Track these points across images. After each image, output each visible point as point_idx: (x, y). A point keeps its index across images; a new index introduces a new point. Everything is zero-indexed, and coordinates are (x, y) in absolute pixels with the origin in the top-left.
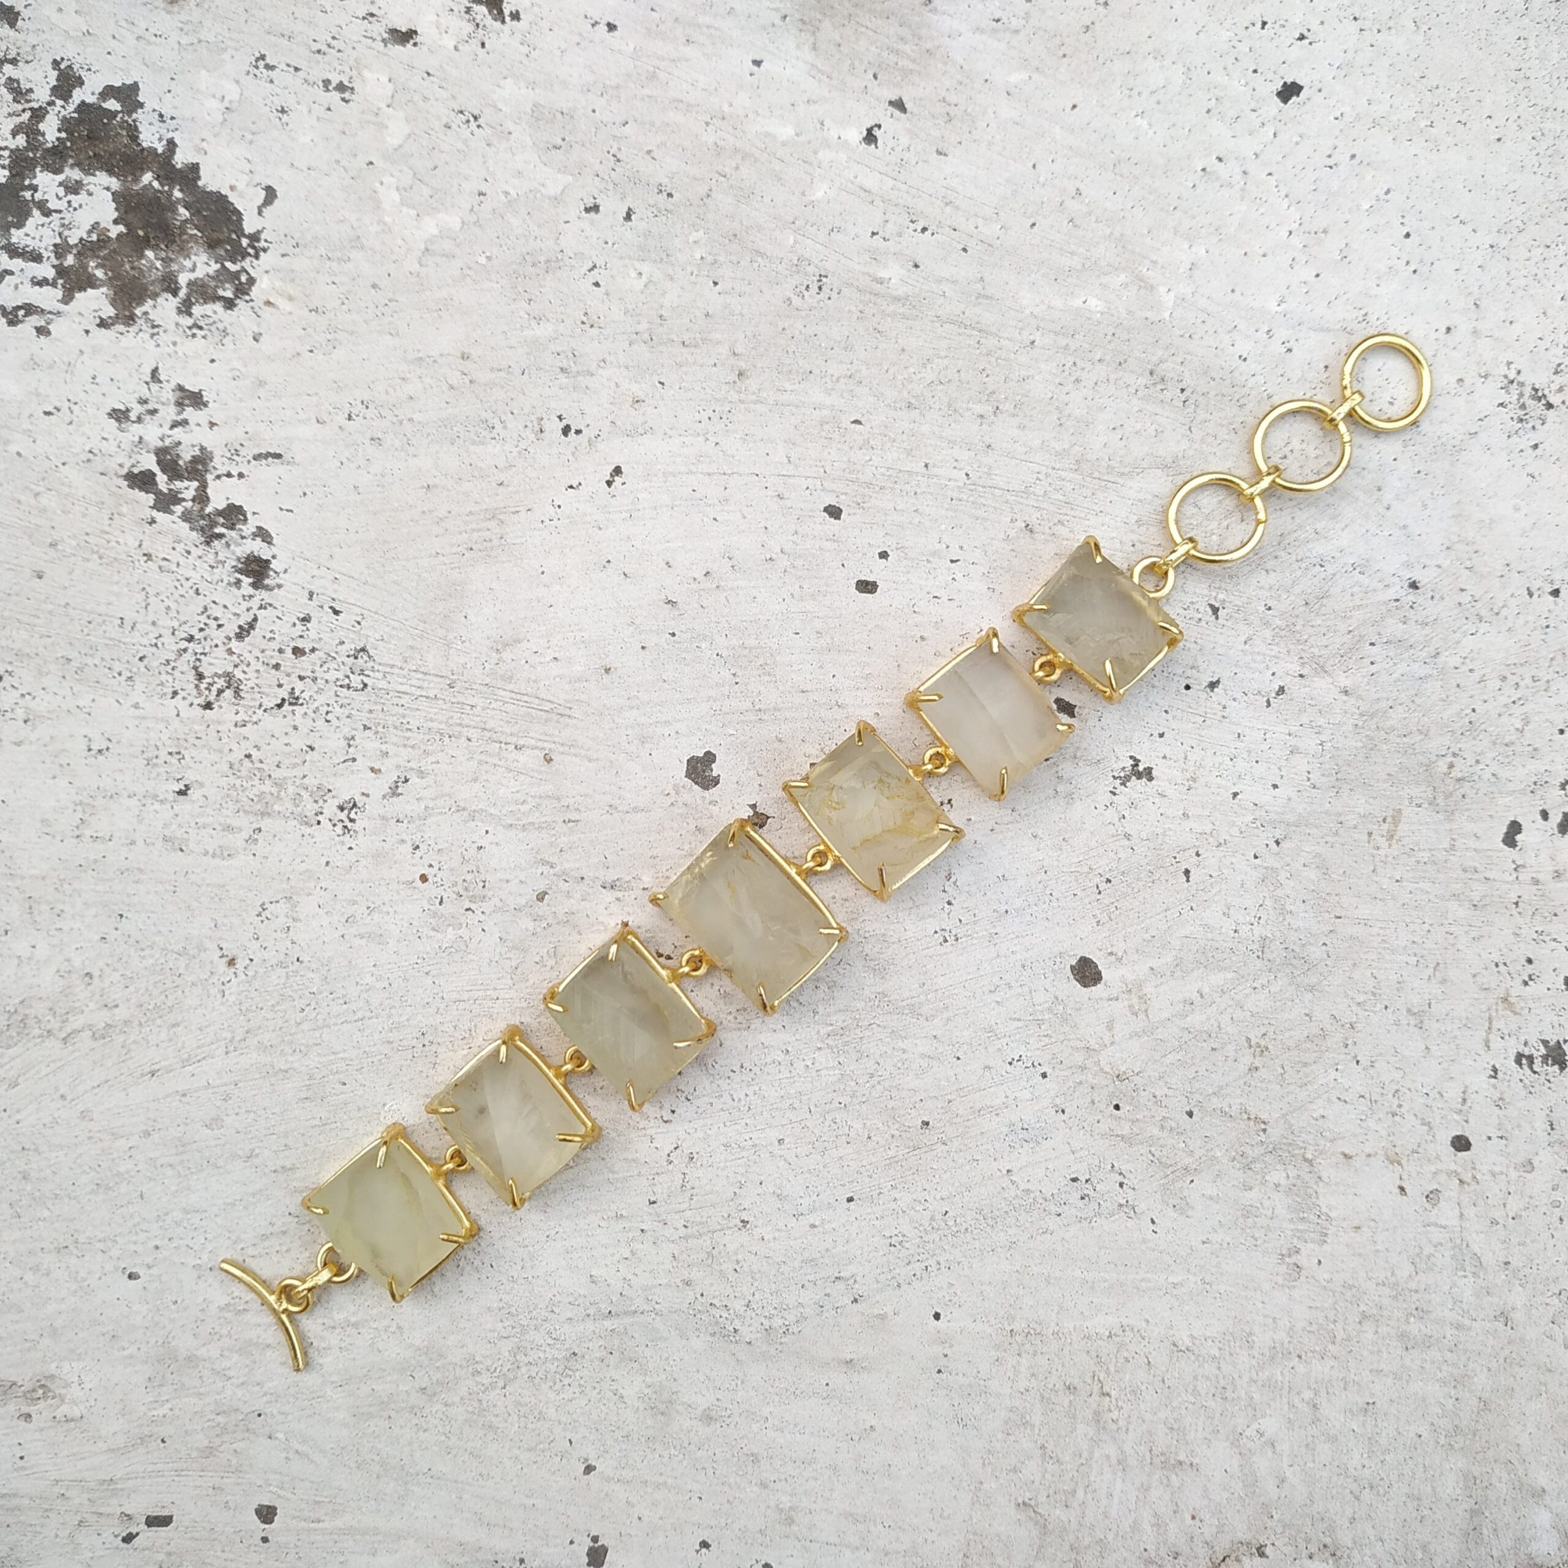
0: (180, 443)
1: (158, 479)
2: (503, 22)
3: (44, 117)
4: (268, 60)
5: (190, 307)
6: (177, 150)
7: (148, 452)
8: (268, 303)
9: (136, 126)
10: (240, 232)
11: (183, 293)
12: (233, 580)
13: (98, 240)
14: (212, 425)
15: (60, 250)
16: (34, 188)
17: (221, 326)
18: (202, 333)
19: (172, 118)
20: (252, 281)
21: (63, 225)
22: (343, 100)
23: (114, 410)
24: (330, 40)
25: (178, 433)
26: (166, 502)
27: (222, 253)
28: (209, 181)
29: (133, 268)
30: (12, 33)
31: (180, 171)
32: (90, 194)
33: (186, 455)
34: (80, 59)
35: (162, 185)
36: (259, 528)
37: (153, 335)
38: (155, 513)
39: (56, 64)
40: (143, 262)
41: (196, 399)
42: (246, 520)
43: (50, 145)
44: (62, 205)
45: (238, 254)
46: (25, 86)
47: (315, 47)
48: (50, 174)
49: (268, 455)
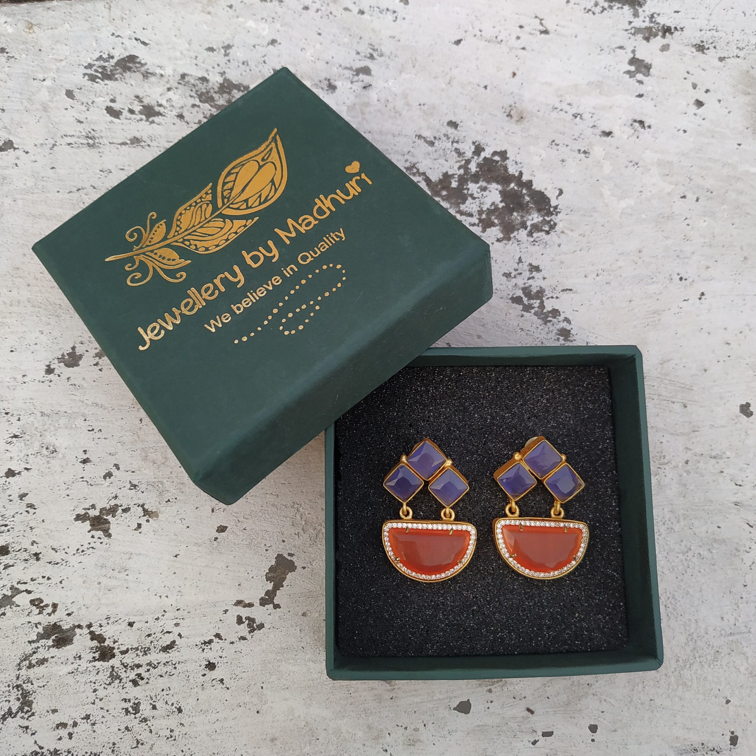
0: (531, 286)
1: (523, 299)
2: (645, 129)
3: (470, 162)
4: (556, 142)
5: (532, 233)
6: (523, 175)
7: (519, 289)
8: (563, 232)
9: (506, 167)
10: (550, 206)
11: (529, 228)
12: (556, 338)
13: (494, 209)
14: (544, 278)
15: (480, 212)
16: (468, 189)
17: (545, 241)
18: (537, 244)
19: (520, 163)
20: (555, 224)
21: (480, 203)
22: (586, 157)
23: (505, 273)
24: (579, 135)
25: (531, 282)
26: (527, 308)
27: (543, 213)
28: (536, 186)
29: (509, 219)
30: (456, 132)
31: (524, 183)
32: (490, 191)
33: (534, 290)
34: (483, 141)
35: (518, 188)
36: (566, 318)
37: (518, 245)
38: (523, 312)
39: (474, 143)
40: (513, 217)
41: (537, 269)
42: (560, 315)
43: (473, 173)
44: (480, 195)
45: (550, 214)
46: (462, 151)
47: (574, 137)
48: (474, 185)
49: (567, 290)
